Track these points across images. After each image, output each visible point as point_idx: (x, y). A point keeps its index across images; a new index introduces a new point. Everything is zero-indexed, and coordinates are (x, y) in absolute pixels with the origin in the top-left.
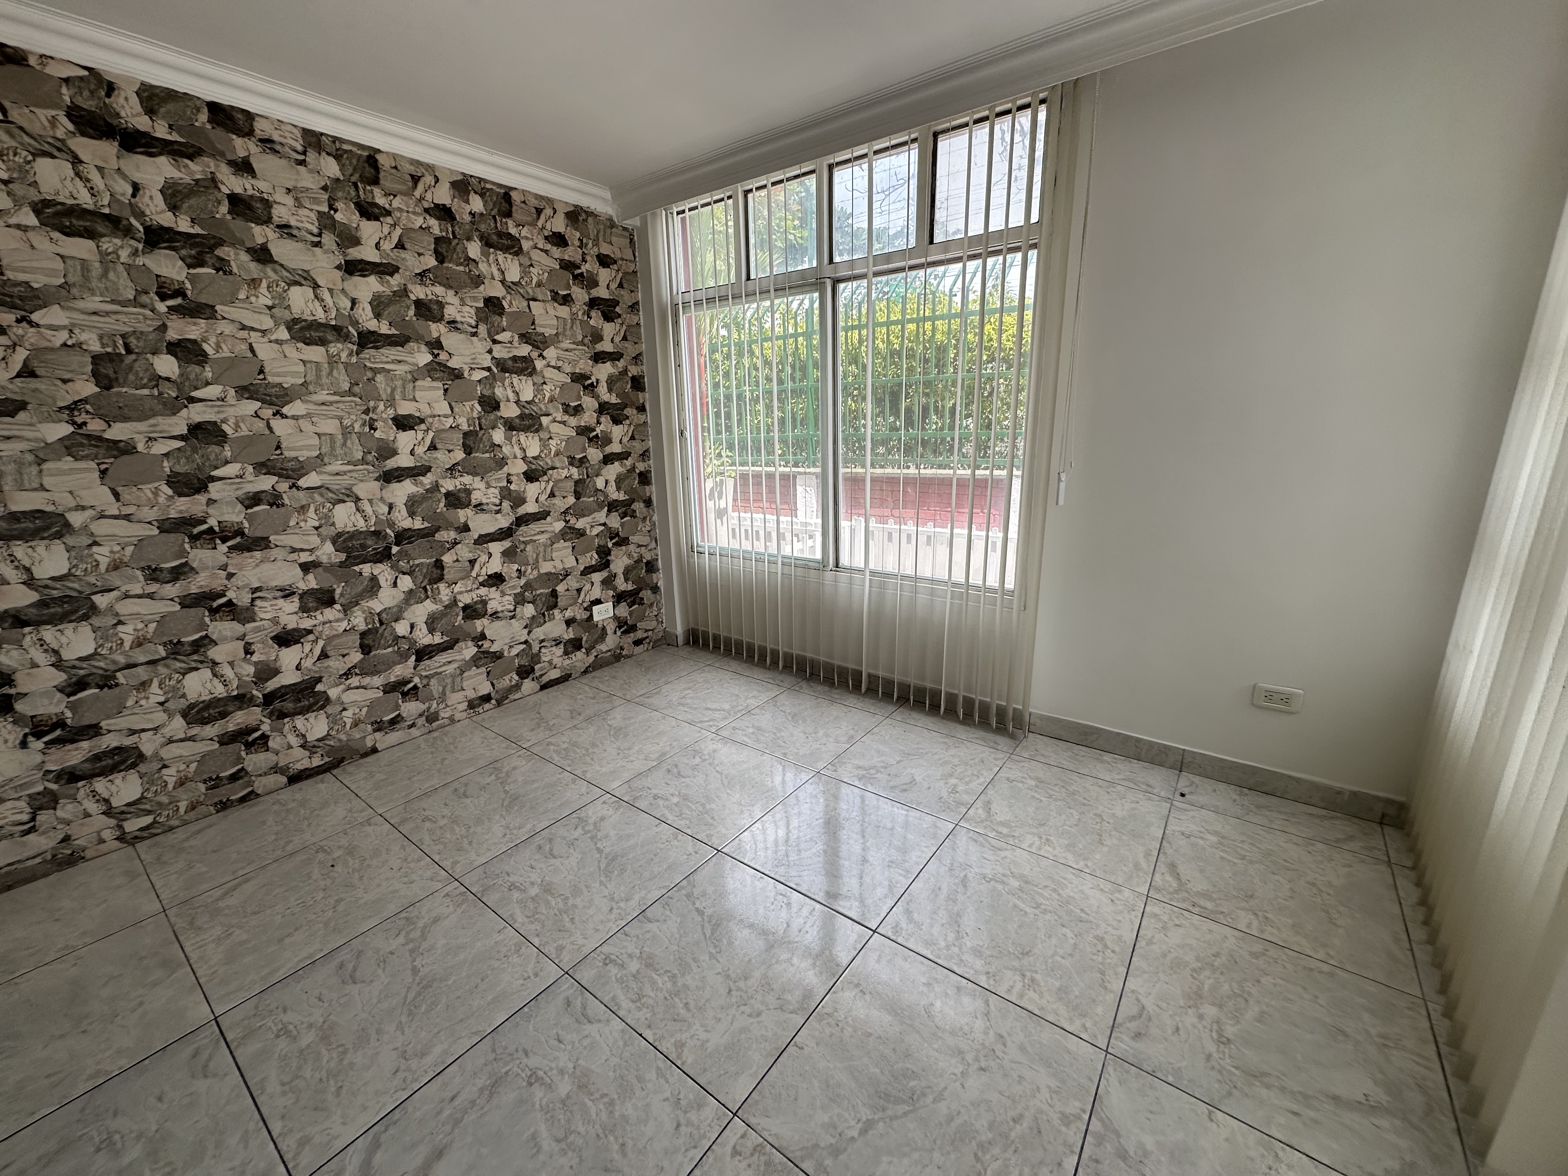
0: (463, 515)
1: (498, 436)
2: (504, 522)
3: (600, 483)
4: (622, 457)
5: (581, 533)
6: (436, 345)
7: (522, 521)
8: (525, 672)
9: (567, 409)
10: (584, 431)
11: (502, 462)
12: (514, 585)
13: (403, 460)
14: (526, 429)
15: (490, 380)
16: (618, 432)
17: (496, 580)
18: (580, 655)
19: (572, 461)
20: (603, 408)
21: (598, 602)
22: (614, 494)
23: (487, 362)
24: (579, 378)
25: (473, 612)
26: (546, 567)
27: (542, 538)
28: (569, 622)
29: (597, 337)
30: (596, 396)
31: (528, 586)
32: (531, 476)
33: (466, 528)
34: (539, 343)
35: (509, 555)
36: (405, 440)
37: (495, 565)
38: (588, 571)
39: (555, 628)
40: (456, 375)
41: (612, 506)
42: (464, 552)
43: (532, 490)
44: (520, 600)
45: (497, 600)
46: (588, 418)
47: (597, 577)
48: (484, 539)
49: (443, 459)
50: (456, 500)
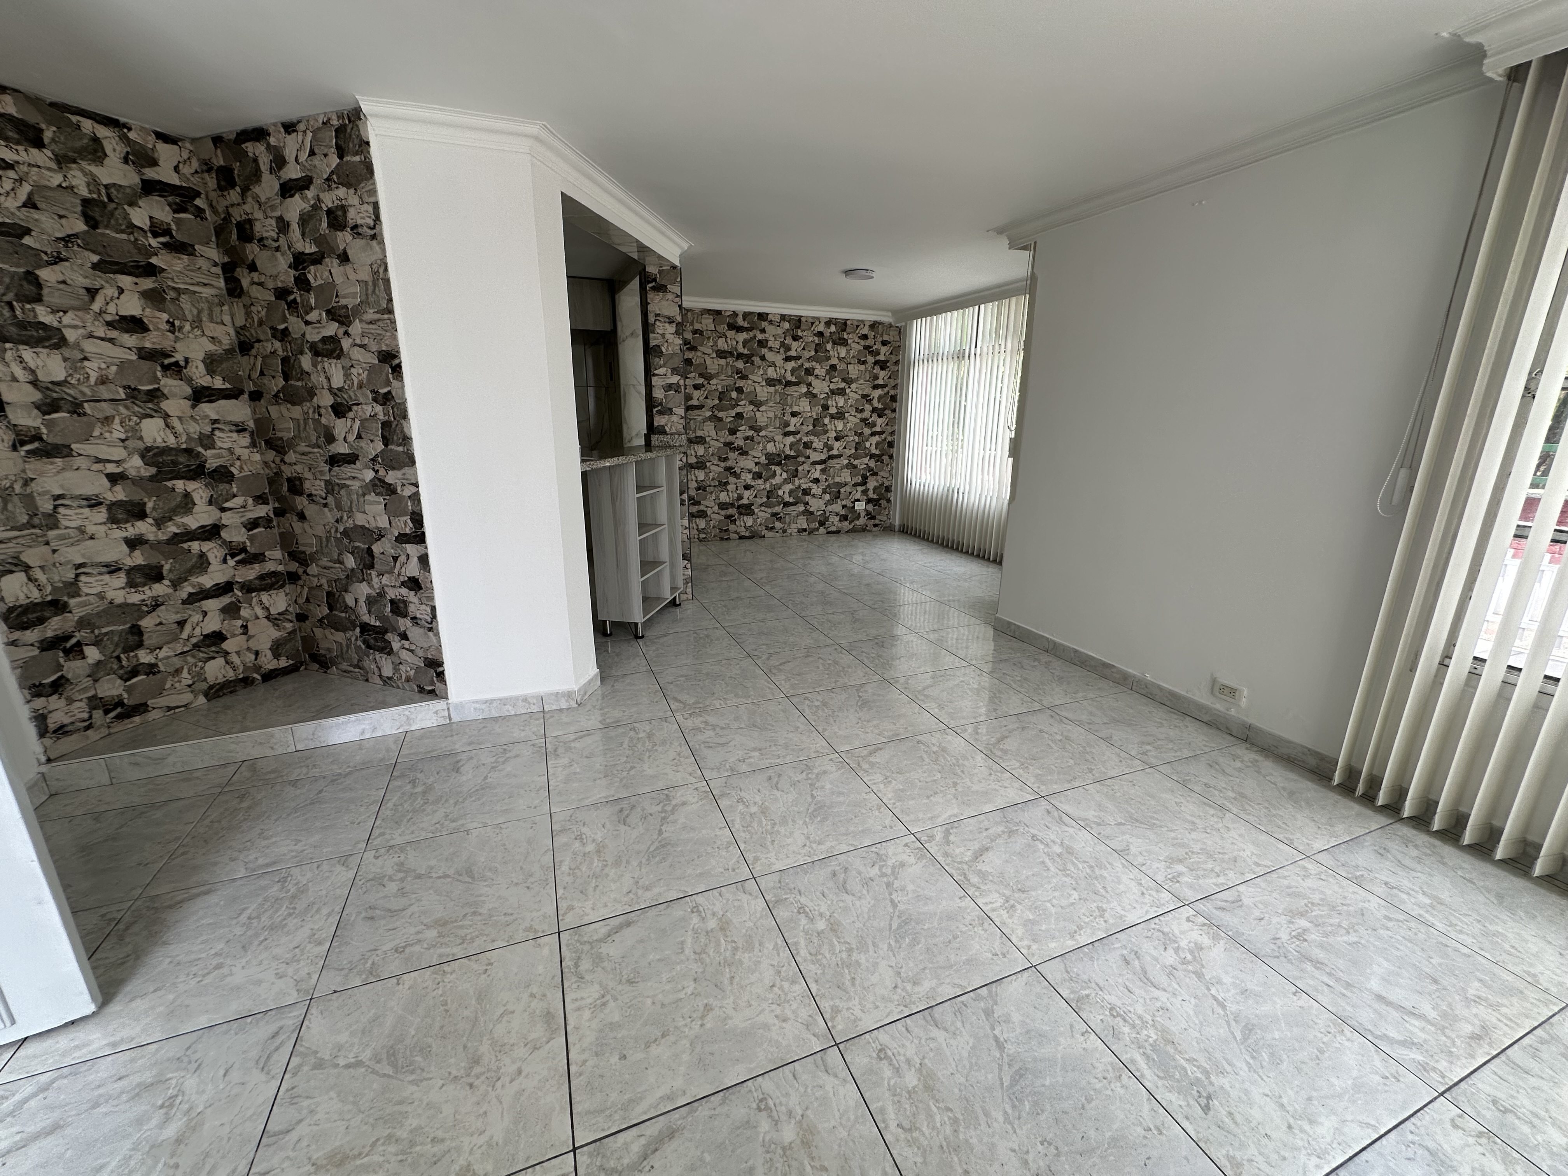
0: (808, 452)
1: (827, 421)
2: (823, 457)
3: (868, 445)
4: (880, 433)
5: (855, 467)
6: (809, 385)
7: (831, 457)
8: (822, 524)
9: (857, 410)
10: (863, 420)
11: (826, 432)
12: (823, 484)
13: (791, 428)
14: (838, 418)
15: (827, 398)
16: (880, 421)
17: (816, 481)
18: (846, 523)
19: (856, 433)
20: (874, 410)
21: (858, 500)
22: (874, 451)
23: (827, 390)
24: (864, 396)
25: (806, 492)
26: (837, 479)
27: (838, 466)
28: (844, 507)
29: (876, 377)
30: (871, 405)
31: (828, 486)
32: (837, 439)
33: (808, 457)
34: (848, 381)
35: (823, 471)
36: (793, 421)
37: (817, 475)
38: (855, 485)
39: (837, 507)
40: (815, 396)
41: (872, 456)
42: (806, 467)
43: (837, 445)
44: (824, 492)
45: (816, 490)
46: (866, 414)
47: (860, 489)
48: (815, 463)
49: (805, 429)
50: (807, 445)
